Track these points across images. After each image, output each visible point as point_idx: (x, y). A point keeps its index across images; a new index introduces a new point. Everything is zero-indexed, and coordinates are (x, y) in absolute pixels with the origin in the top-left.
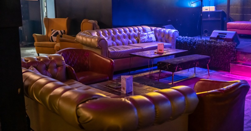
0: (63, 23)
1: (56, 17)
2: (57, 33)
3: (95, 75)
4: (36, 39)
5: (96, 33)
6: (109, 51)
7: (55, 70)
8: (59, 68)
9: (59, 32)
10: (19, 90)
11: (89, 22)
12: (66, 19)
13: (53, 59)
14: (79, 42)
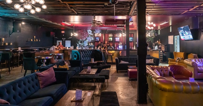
0: (182, 55)
1: (180, 52)
2: (179, 59)
3: (184, 77)
4: (169, 60)
5: (194, 60)
6: (198, 69)
7: (165, 72)
8: (167, 71)
9: (180, 58)
10: (145, 74)
11: (193, 55)
12: (183, 53)
13: (165, 67)
14: (184, 63)
